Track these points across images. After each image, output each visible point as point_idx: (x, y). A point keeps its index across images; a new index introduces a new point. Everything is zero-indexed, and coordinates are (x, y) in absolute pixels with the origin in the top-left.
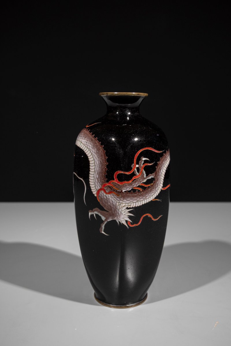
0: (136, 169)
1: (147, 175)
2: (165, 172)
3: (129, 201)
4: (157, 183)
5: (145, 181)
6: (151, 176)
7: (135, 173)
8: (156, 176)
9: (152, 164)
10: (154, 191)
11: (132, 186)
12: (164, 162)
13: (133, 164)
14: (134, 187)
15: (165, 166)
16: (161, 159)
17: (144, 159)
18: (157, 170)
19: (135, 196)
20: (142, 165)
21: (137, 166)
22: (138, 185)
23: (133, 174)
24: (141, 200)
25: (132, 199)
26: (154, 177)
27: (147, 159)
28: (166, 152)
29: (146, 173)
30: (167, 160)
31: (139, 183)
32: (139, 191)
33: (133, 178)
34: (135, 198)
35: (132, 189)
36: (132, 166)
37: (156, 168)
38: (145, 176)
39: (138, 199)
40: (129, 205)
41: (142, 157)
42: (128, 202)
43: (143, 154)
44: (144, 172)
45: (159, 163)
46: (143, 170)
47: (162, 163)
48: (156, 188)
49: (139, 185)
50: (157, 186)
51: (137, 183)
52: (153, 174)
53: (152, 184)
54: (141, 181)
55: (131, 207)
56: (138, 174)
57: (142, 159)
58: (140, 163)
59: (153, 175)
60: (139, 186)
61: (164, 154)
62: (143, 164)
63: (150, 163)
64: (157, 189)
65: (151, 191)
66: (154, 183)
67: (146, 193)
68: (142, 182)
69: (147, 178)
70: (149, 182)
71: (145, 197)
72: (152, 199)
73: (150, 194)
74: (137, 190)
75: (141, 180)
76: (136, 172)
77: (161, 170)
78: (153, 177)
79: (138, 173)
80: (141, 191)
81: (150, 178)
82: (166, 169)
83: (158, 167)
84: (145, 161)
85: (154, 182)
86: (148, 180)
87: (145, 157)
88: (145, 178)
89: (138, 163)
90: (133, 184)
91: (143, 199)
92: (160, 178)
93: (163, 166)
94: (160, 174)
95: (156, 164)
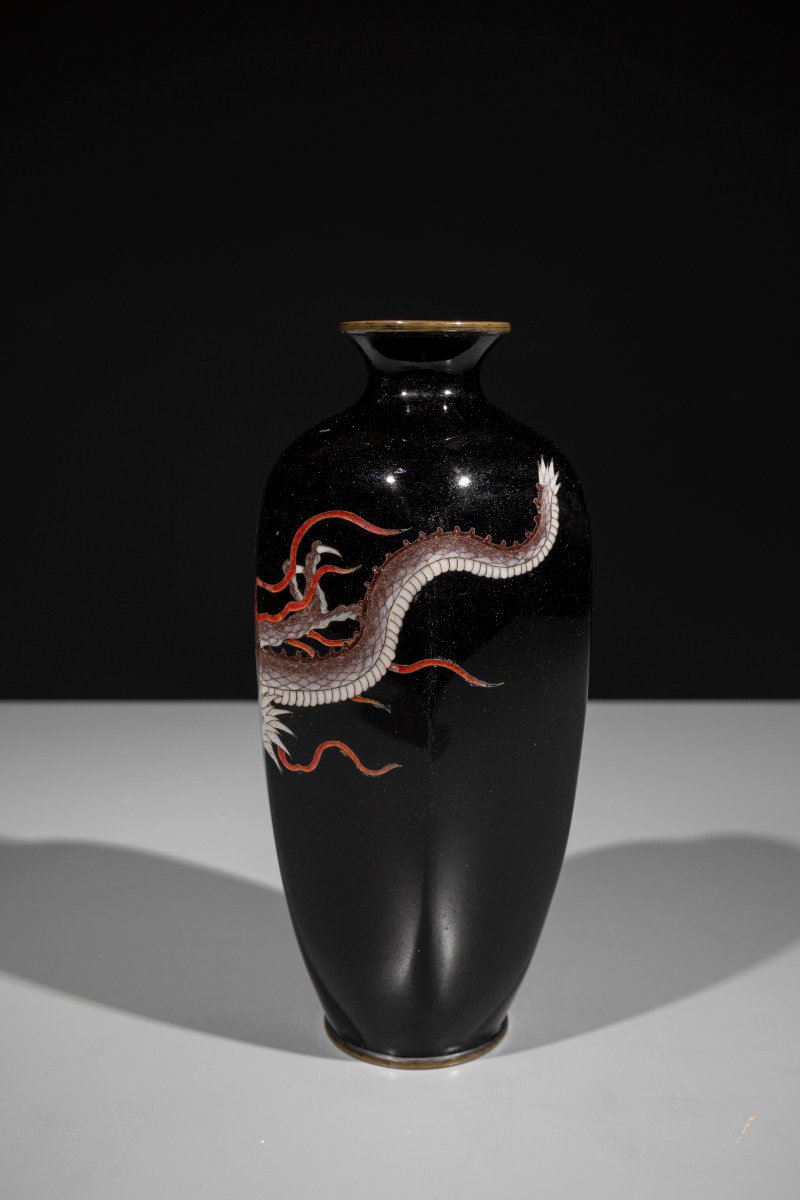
0: (294, 581)
1: (331, 607)
2: (406, 607)
3: (275, 679)
4: (371, 641)
5: (324, 624)
6: (346, 611)
7: (291, 592)
8: (364, 616)
9: (352, 570)
10: (358, 669)
11: (284, 635)
12: (402, 572)
13: (289, 563)
14: (290, 640)
15: (408, 586)
16: (391, 559)
17: (322, 549)
18: (370, 595)
19: (295, 671)
20: (314, 569)
21: (299, 569)
22: (301, 635)
23: (287, 596)
24: (315, 687)
25: (284, 677)
26: (358, 617)
27: (334, 552)
28: (417, 536)
29: (327, 600)
30: (419, 568)
31: (306, 627)
32: (305, 654)
33: (288, 609)
34: (295, 677)
35: (283, 645)
36: (284, 567)
37: (366, 589)
38: (324, 608)
39: (303, 682)
40: (278, 696)
41: (318, 542)
42: (274, 684)
43: (323, 533)
44: (322, 595)
45: (380, 571)
46: (319, 587)
47: (395, 571)
48: (365, 658)
49: (304, 636)
50: (369, 652)
51: (297, 627)
52: (353, 606)
53: (350, 642)
54: (310, 624)
55: (284, 703)
56: (300, 597)
57: (315, 550)
58: (307, 562)
59: (353, 611)
60: (304, 639)
61: (406, 543)
62: (318, 566)
63: (343, 566)
64: (369, 663)
65: (345, 664)
66: (358, 639)
67: (330, 669)
68: (313, 628)
69: (329, 616)
70: (339, 630)
71: (324, 682)
72: (351, 696)
73: (342, 676)
74: (300, 649)
75: (311, 620)
76: (294, 590)
77: (385, 598)
78: (353, 617)
79: (302, 593)
80: (313, 656)
81: (342, 617)
82: (410, 598)
83: (373, 586)
84: (326, 559)
85: (356, 635)
86: (333, 625)
87: (325, 543)
88: (323, 617)
89: (301, 561)
90: (287, 628)
91: (318, 687)
92: (383, 626)
93: (396, 586)
94: (384, 611)
95: (366, 575)
